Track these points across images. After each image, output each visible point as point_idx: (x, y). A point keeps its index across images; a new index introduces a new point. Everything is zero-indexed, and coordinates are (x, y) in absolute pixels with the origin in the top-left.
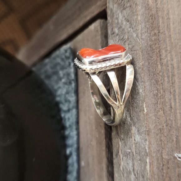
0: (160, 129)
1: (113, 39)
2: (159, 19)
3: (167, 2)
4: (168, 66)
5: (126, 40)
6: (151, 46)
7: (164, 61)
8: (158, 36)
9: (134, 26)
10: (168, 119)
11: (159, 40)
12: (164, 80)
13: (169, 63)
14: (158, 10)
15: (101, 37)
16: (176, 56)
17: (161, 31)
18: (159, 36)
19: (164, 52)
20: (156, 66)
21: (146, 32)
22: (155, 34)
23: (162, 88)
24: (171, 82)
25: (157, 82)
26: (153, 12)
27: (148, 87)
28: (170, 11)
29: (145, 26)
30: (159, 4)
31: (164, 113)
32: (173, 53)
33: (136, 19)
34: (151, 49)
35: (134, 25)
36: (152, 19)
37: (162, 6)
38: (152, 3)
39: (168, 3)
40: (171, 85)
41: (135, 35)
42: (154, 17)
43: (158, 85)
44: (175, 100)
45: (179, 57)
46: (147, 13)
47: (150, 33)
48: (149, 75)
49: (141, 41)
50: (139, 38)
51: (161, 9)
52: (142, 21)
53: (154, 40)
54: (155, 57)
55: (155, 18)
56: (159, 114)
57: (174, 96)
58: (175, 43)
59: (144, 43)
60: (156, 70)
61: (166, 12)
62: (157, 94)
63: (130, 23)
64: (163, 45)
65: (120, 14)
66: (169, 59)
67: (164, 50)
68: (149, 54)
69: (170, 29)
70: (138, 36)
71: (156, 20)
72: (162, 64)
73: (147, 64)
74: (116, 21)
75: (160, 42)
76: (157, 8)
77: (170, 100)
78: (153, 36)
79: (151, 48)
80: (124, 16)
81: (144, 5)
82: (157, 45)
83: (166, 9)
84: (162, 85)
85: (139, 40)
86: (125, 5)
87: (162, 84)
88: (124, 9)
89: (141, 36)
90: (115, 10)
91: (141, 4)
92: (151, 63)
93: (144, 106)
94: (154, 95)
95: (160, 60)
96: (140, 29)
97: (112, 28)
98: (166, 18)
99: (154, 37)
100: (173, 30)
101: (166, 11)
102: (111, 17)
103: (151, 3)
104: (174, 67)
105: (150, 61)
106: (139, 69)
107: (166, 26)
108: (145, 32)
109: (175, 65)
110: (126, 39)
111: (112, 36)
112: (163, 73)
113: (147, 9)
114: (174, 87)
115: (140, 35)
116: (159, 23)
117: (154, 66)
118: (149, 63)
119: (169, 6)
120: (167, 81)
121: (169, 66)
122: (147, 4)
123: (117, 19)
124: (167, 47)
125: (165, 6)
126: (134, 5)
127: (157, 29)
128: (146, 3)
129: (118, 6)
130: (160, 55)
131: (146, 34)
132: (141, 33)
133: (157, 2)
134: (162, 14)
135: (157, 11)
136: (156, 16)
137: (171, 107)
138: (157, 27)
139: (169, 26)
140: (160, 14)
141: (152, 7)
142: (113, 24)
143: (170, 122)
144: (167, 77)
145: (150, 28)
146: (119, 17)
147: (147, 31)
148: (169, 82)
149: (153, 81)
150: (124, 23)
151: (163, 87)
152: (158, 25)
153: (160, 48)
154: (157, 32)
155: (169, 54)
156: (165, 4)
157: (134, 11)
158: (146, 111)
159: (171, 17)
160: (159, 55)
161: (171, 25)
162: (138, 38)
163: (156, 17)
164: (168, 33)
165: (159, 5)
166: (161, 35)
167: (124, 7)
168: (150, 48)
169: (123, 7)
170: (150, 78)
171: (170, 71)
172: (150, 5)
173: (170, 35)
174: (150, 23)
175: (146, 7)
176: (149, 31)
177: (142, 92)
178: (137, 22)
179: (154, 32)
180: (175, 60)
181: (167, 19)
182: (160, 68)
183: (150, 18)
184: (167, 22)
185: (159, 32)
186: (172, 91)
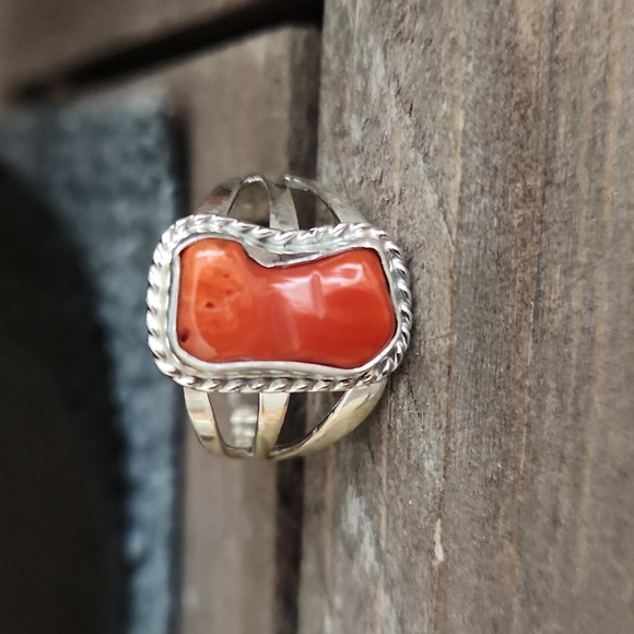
0: (493, 619)
1: (338, 162)
2: (556, 118)
3: (610, 20)
4: (567, 341)
5: (391, 194)
6: (499, 258)
7: (552, 322)
8: (539, 203)
9: (432, 148)
10: (533, 572)
11: (541, 222)
12: (541, 408)
13: (576, 323)
14: (559, 68)
15: (291, 119)
16: (610, 285)
17: (559, 177)
18: (543, 203)
19: (557, 276)
20: (513, 349)
21: (487, 189)
22: (528, 192)
23: (529, 444)
24: (570, 410)
25: (508, 420)
26: (534, 83)
27: (464, 451)
28: (617, 69)
29: (486, 161)
30: (566, 38)
31: (519, 553)
32: (601, 276)
33: (445, 116)
34: (498, 272)
35: (437, 142)
36: (523, 118)
37: (583, 45)
38: (535, 33)
39: (609, 27)
40: (569, 422)
41: (431, 199)
42: (533, 107)
43: (509, 433)
44: (577, 486)
45: (626, 289)
46: (502, 93)
47: (504, 196)
48: (477, 397)
49: (454, 237)
50: (450, 217)
51: (575, 61)
52: (471, 133)
53: (519, 225)
54: (512, 308)
55: (537, 112)
56: (499, 557)
57: (577, 469)
58: (616, 227)
59: (469, 246)
60: (508, 368)
61: (594, 74)
62: (502, 475)
63: (418, 124)
64: (559, 244)
65: (378, 57)
66: (576, 304)
67: (559, 267)
68: (485, 297)
69: (602, 158)
70: (446, 206)
71: (544, 121)
72: (539, 336)
73: (470, 344)
74: (359, 83)
75: (545, 229)
76: (554, 60)
77: (555, 490)
78: (517, 207)
79: (498, 264)
80: (396, 77)
81: (492, 52)
82: (531, 249)
83: (598, 61)
84: (529, 432)
85: (445, 231)
86: (407, 19)
87: (528, 426)
88: (399, 37)
89: (461, 213)
90: (357, 22)
91: (475, 46)
92: (488, 341)
93: (437, 537)
94: (488, 482)
95: (536, 316)
96: (459, 178)
97: (337, 104)
98: (589, 107)
99: (520, 212)
100: (614, 161)
101: (595, 71)
102: (337, 47)
103: (530, 39)
104: (593, 341)
105: (487, 330)
106: (433, 361)
107: (585, 147)
108: (483, 190)
109: (603, 330)
110: (392, 188)
111: (335, 142)
112: (541, 376)
113: (506, 70)
114: (582, 430)
115: (454, 207)
116: (554, 138)
117: (505, 347)
118: (481, 340)
119: (616, 43)
120: (553, 407)
121: (571, 340)
122: (508, 44)
123: (364, 72)
124: (575, 252)
125: (595, 45)
126: (446, 45)
127: (540, 169)
128: (503, 40)
129: (373, 11)
130: (540, 295)
131: (485, 201)
132: (460, 198)
133: (560, 29)
134: (574, 90)
135: (552, 74)
136: (546, 100)
137: (555, 521)
138: (542, 157)
139: (599, 144)
140: (564, 87)
141: (530, 59)
142: (344, 89)
143: (540, 586)
144: (554, 393)
145: (510, 166)
146: (373, 70)
147: (492, 186)
148: (560, 412)
149: (490, 419)
150: (393, 111)
151: (532, 438)
152: (546, 146)
153: (544, 261)
154: (539, 183)
155: (582, 283)
156: (598, 33)
157: (443, 74)
158: (440, 555)
159: (617, 96)
160: (533, 296)
161: (612, 137)
162: (445, 218)
163: (544, 107)
164: (592, 181)
165: (566, 46)
166: (556, 195)
167: (402, 25)
168: (494, 268)
169: (396, 27)
170: (479, 409)
171: (574, 361)
172: (522, 46)
173: (599, 191)
174: (509, 144)
175: (501, 62)
176: (499, 184)
177: (434, 473)
178: (451, 135)
179: (525, 185)
180: (604, 308)
181: (595, 111)
182: (531, 353)
183: (516, 116)
184: (594, 123)
185: (548, 183)
186: (569, 448)
